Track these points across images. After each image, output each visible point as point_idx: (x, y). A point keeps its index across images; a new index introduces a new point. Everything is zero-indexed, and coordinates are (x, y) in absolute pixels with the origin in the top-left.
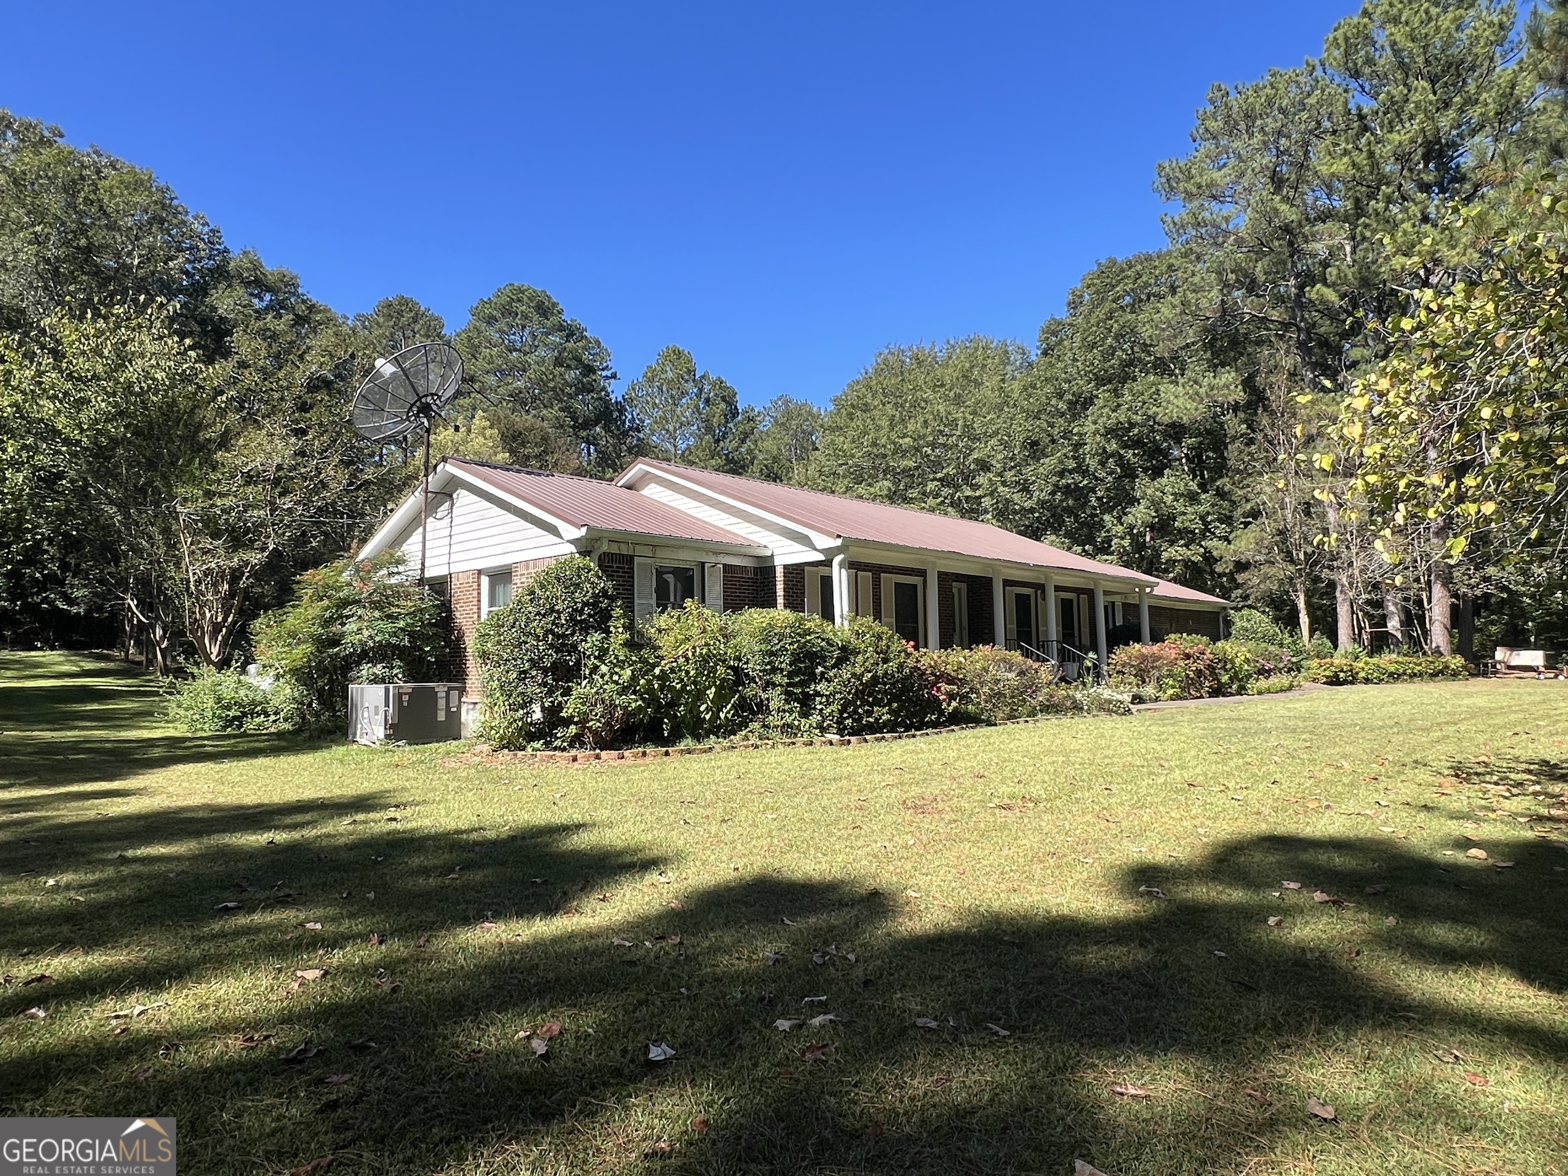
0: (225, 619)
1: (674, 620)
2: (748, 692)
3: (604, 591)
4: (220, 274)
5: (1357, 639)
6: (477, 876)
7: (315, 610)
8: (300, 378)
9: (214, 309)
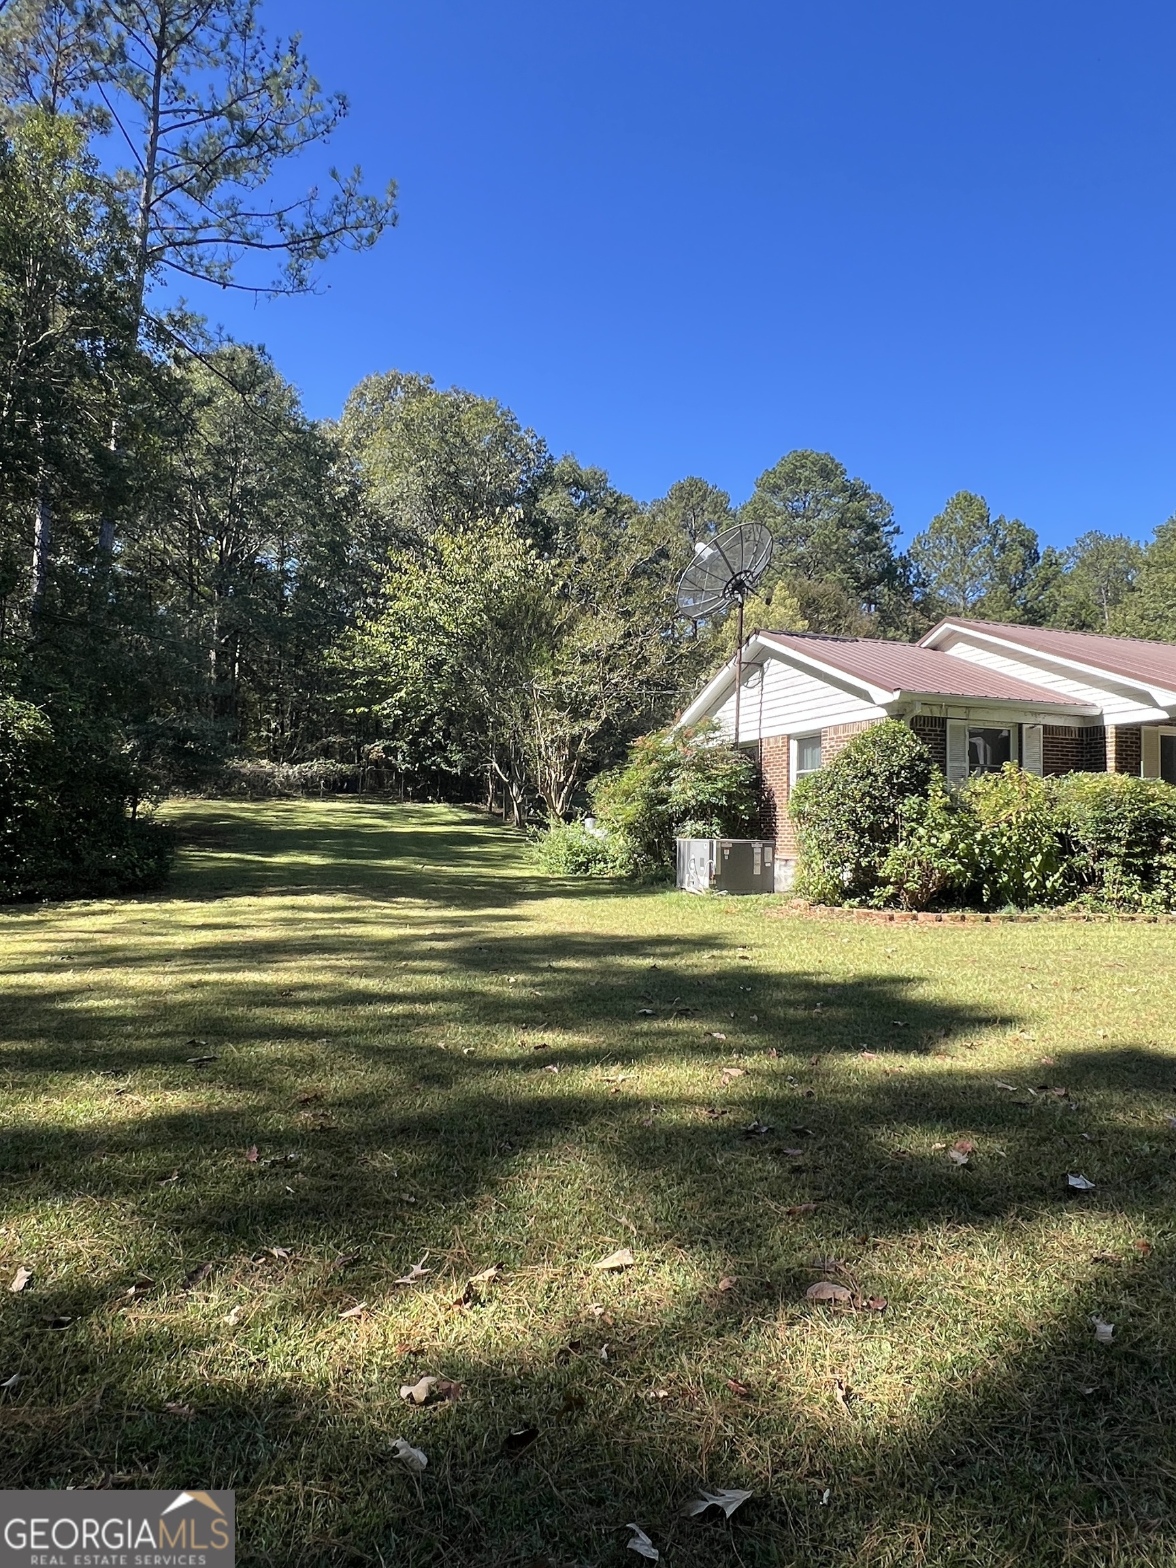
0: (566, 780)
1: (991, 784)
2: (1078, 861)
3: (920, 757)
4: (546, 479)
6: (840, 1013)
7: (647, 772)
9: (543, 512)
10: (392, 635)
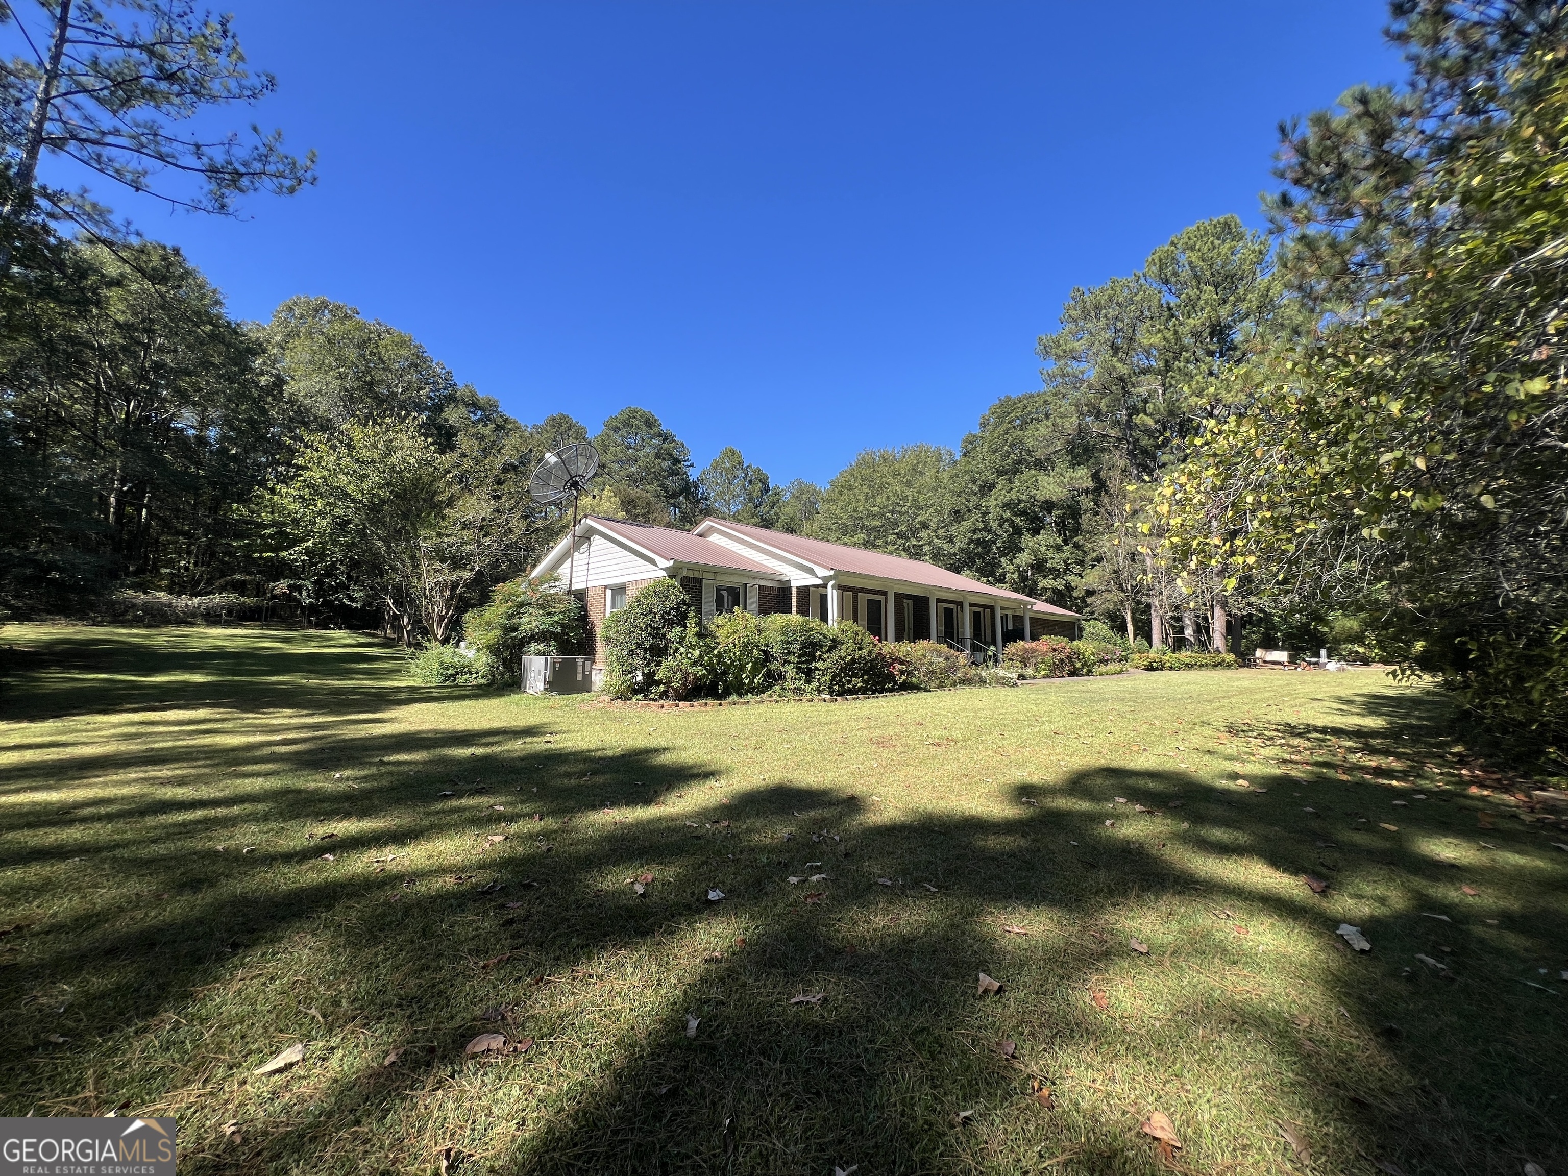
0: (447, 613)
1: (727, 620)
2: (772, 667)
3: (683, 601)
4: (452, 399)
5: (1165, 641)
6: (600, 779)
7: (503, 608)
8: (498, 463)
9: (446, 420)
10: (301, 497)
